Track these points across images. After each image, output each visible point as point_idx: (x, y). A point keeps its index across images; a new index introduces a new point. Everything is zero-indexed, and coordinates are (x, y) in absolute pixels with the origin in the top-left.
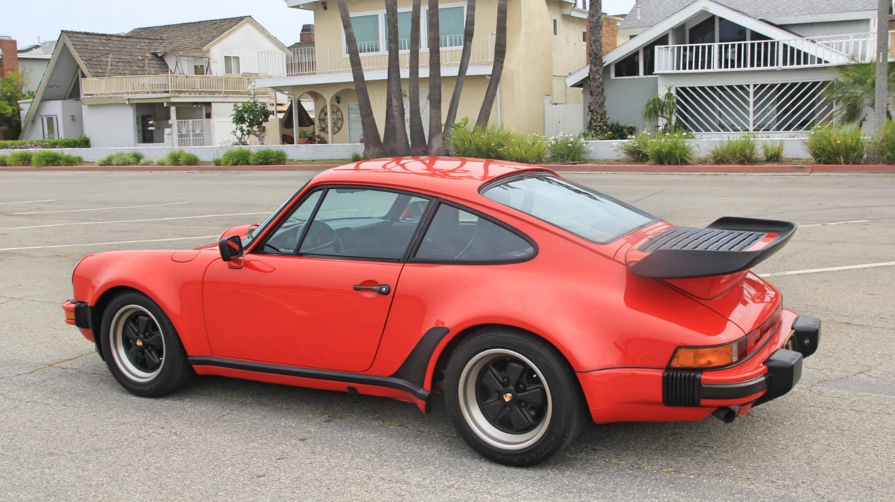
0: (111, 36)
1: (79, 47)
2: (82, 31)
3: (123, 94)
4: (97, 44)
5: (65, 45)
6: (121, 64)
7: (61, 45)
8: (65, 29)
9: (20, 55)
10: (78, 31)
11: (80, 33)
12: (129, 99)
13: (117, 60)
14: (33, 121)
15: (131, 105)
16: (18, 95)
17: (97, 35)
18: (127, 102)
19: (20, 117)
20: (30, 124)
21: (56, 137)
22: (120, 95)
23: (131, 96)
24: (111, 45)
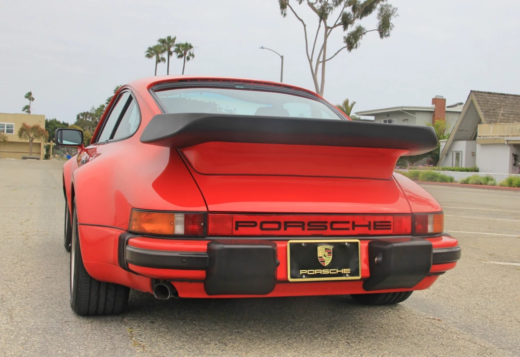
0: (508, 95)
1: (481, 102)
2: (486, 91)
3: (504, 136)
4: (496, 101)
5: (472, 101)
6: (512, 116)
7: (469, 101)
8: (473, 90)
9: (447, 109)
10: (483, 91)
11: (485, 92)
12: (507, 141)
13: (509, 113)
14: (447, 155)
15: (510, 145)
16: (441, 136)
17: (498, 94)
18: (506, 143)
19: (439, 152)
20: (445, 156)
21: (460, 166)
22: (502, 138)
23: (509, 138)
24: (507, 102)
